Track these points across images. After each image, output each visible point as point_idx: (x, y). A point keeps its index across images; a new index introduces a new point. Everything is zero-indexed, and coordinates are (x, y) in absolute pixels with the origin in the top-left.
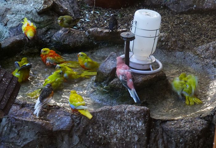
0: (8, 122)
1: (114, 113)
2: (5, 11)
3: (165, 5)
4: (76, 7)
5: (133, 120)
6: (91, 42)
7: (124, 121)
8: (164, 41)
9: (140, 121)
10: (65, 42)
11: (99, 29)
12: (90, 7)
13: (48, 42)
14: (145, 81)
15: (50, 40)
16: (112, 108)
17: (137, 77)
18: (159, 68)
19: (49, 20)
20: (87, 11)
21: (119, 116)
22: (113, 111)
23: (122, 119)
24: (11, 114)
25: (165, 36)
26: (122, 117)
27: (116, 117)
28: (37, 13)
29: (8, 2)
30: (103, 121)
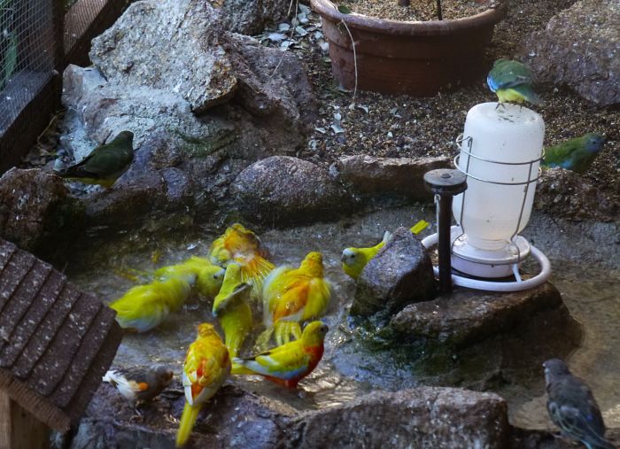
0: (94, 434)
1: (399, 414)
2: (102, 106)
3: (565, 84)
4: (307, 94)
5: (457, 433)
6: (344, 195)
7: (428, 437)
8: (558, 193)
9: (477, 435)
10: (270, 196)
11: (367, 157)
12: (346, 91)
13: (222, 196)
14: (497, 313)
15: (227, 190)
16: (393, 399)
17: (474, 302)
18: (542, 274)
19: (227, 131)
20: (337, 104)
21: (415, 422)
22: (397, 407)
23: (424, 430)
24: (104, 411)
25: (561, 178)
26: (424, 422)
27: (406, 424)
28: (192, 111)
29: (110, 80)
30: (368, 435)
